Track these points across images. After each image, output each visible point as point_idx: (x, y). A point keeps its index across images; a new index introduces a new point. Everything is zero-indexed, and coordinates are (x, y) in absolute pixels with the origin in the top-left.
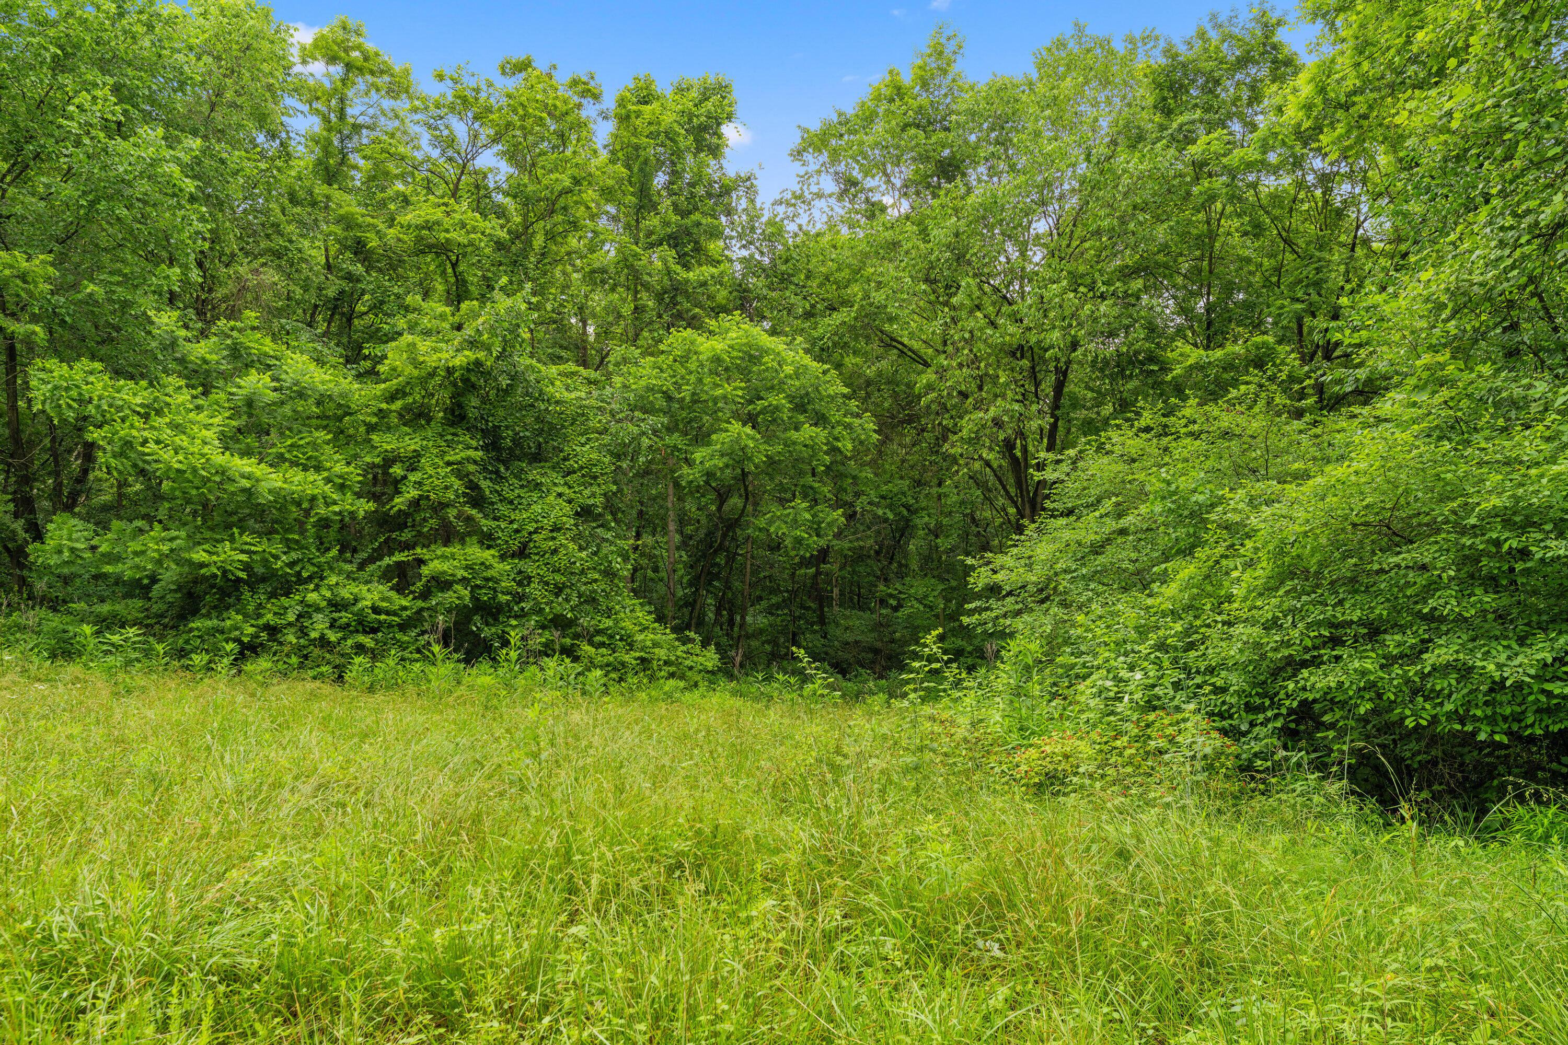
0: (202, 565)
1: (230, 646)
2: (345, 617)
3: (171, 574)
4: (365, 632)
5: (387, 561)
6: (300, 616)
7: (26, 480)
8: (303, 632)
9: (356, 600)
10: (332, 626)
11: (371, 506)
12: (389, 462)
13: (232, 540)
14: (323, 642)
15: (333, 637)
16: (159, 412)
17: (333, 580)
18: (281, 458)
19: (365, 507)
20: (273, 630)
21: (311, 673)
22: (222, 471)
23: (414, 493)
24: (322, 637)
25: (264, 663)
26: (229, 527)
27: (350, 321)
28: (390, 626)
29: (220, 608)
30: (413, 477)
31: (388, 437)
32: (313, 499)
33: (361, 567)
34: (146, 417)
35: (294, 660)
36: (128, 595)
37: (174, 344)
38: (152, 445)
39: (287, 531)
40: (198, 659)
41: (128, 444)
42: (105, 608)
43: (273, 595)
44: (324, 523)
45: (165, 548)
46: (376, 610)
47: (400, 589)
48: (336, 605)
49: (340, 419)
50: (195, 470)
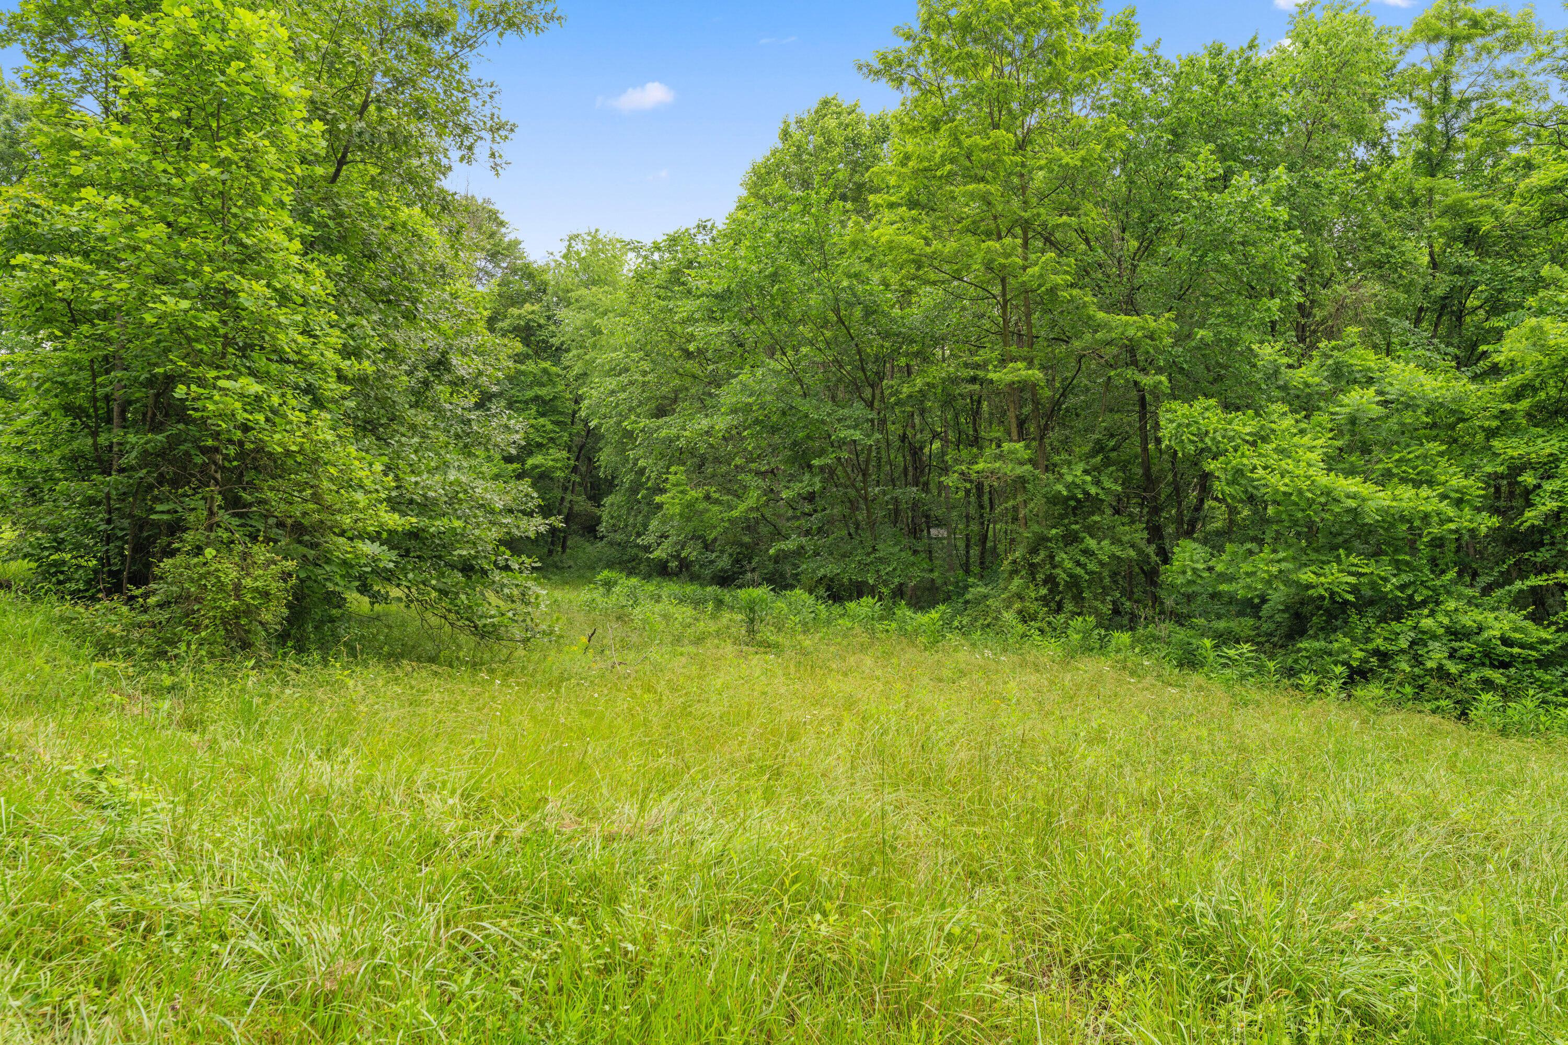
0: (1309, 586)
1: (1339, 669)
2: (1467, 647)
3: (1278, 595)
4: (1493, 666)
5: (1518, 585)
6: (1413, 643)
7: (1156, 510)
8: (1417, 661)
9: (1480, 629)
10: (1451, 656)
11: (1495, 521)
12: (1516, 469)
13: (1338, 560)
14: (1441, 673)
15: (1453, 668)
16: (1265, 439)
17: (1451, 605)
18: (1388, 475)
19: (1487, 522)
20: (1384, 657)
21: (1428, 706)
22: (1327, 492)
23: (1553, 505)
24: (1440, 668)
25: (1375, 690)
26: (1335, 548)
27: (1460, 319)
28: (1526, 661)
29: (1328, 629)
30: (1549, 486)
31: (1514, 441)
32: (1426, 517)
33: (1487, 590)
34: (1254, 444)
35: (1408, 690)
36: (1241, 614)
37: (1277, 372)
38: (1260, 471)
39: (1397, 551)
40: (1308, 679)
41: (1239, 472)
42: (1222, 625)
43: (1382, 619)
44: (1438, 543)
45: (1274, 569)
46: (1506, 641)
47: (1535, 618)
48: (1456, 633)
49: (1452, 427)
50: (1300, 492)
